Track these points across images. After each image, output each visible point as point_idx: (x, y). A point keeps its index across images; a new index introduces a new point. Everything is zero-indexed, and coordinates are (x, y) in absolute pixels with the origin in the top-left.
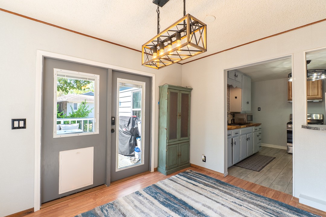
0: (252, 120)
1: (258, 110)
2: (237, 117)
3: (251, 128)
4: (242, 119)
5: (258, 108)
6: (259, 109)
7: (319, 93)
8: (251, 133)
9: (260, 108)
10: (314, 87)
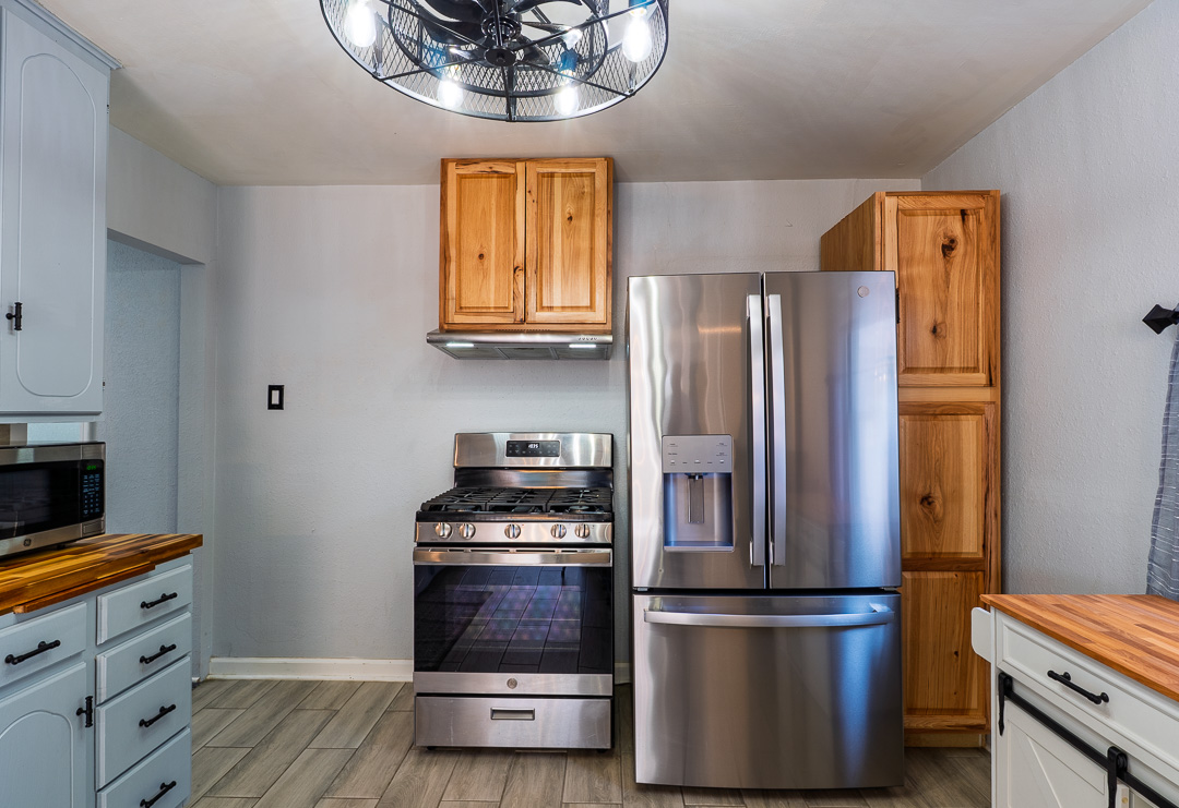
1: (271, 406)
5: (271, 388)
6: (276, 398)
7: (597, 297)
9: (281, 388)
10: (577, 255)
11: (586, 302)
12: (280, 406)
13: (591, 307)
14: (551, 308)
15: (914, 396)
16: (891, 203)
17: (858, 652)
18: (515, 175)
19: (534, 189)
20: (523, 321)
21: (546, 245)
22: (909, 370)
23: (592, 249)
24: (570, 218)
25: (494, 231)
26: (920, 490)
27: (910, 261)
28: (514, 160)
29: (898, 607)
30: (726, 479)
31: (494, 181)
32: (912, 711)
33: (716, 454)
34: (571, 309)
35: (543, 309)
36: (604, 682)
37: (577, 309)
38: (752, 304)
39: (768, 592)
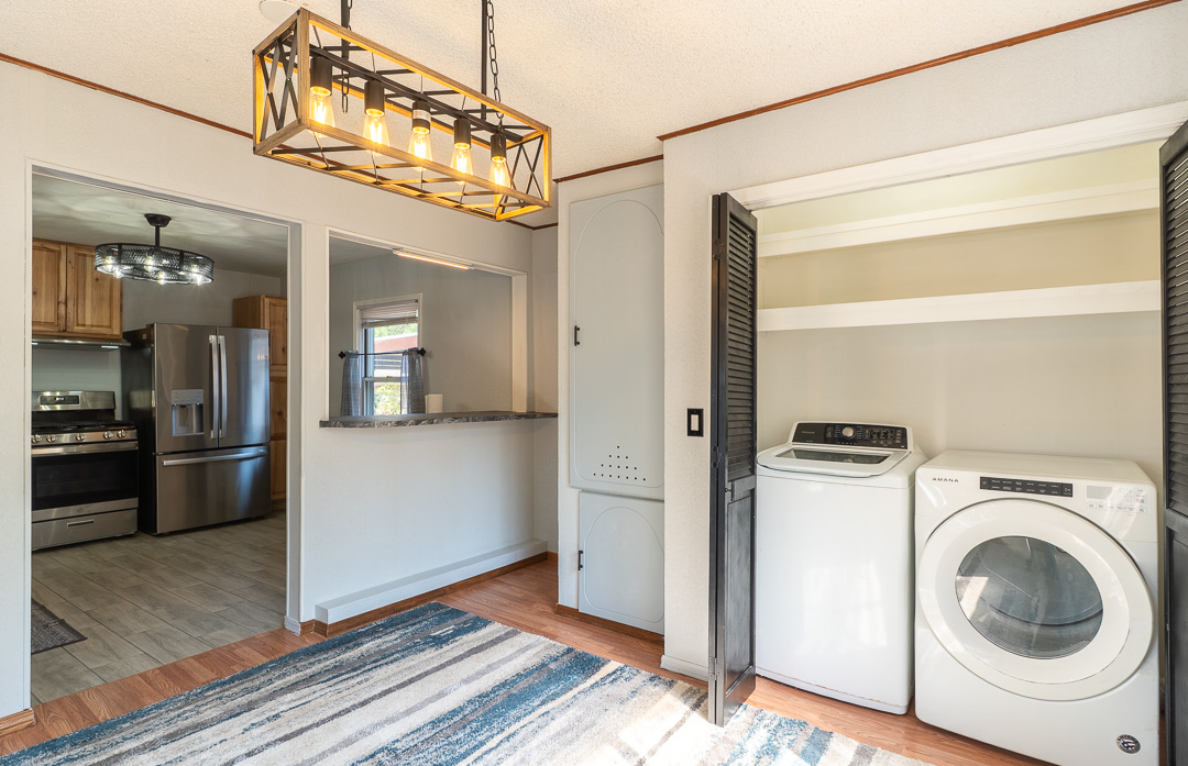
7: (114, 322)
10: (101, 299)
11: (106, 323)
13: (110, 327)
14: (84, 325)
15: (275, 374)
16: (267, 300)
17: (247, 470)
18: (59, 253)
19: (73, 261)
20: (64, 331)
21: (81, 292)
22: (274, 364)
23: (111, 297)
24: (97, 280)
25: (44, 281)
26: (278, 410)
27: (274, 323)
28: (59, 243)
29: (269, 449)
30: (200, 408)
31: (45, 253)
32: (274, 493)
33: (195, 397)
34: (98, 326)
35: (78, 325)
36: (133, 502)
37: (102, 326)
38: (212, 338)
39: (219, 449)
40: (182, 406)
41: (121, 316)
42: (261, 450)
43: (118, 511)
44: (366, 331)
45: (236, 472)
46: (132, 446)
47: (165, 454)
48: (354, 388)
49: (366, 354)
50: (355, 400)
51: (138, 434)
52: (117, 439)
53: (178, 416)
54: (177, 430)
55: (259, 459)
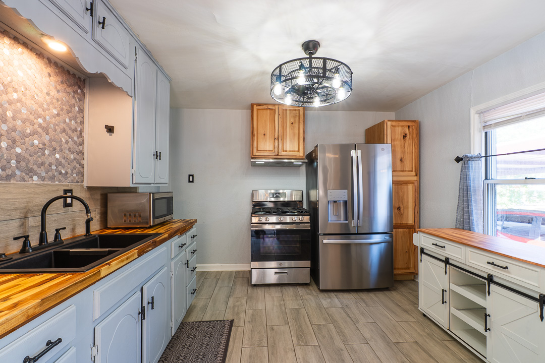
0: (170, 211)
1: (190, 182)
2: (117, 203)
3: (165, 248)
4: (135, 213)
5: (190, 176)
6: (191, 179)
7: (300, 148)
8: (162, 267)
9: (193, 176)
10: (294, 135)
11: (297, 149)
12: (192, 182)
13: (298, 151)
14: (286, 151)
15: (396, 179)
16: (389, 123)
18: (275, 109)
19: (281, 114)
20: (277, 155)
21: (285, 131)
23: (299, 133)
24: (292, 123)
25: (268, 127)
26: (397, 206)
27: (394, 140)
28: (274, 105)
30: (345, 203)
31: (268, 111)
32: (396, 269)
33: (342, 195)
34: (293, 151)
35: (283, 151)
36: (308, 263)
37: (294, 151)
38: (353, 153)
39: (357, 234)
40: (335, 202)
41: (304, 144)
42: (387, 237)
43: (300, 268)
44: (486, 133)
45: (368, 252)
46: (308, 227)
47: (324, 234)
48: (475, 191)
49: (486, 156)
50: (476, 202)
51: (311, 219)
52: (299, 221)
53: (332, 207)
54: (332, 219)
55: (383, 244)
